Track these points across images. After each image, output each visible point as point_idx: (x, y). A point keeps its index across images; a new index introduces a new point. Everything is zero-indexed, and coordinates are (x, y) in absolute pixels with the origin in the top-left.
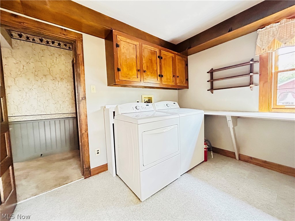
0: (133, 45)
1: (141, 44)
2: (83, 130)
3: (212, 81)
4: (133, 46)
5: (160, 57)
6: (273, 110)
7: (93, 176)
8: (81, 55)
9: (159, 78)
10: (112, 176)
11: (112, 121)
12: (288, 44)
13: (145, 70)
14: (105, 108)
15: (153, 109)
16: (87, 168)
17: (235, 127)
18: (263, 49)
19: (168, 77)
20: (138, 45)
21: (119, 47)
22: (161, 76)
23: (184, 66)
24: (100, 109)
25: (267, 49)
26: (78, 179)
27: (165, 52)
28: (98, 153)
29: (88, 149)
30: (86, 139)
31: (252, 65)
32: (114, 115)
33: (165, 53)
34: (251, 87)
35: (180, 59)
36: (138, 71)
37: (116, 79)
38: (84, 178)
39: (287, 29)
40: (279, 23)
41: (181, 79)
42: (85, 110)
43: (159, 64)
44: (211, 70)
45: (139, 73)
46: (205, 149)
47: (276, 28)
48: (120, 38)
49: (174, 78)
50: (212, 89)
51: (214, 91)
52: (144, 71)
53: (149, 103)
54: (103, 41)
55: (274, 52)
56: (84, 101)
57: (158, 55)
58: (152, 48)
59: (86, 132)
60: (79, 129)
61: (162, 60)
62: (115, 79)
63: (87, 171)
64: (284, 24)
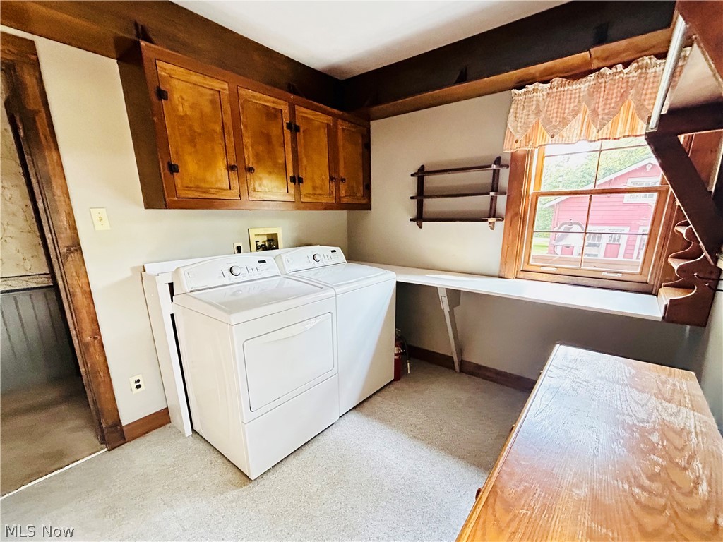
0: (211, 92)
1: (234, 87)
2: (84, 335)
3: (420, 198)
4: (212, 95)
5: (294, 128)
6: (522, 275)
7: (132, 442)
8: (43, 114)
9: (291, 185)
10: (183, 435)
11: (168, 308)
12: (557, 139)
13: (250, 166)
14: (144, 271)
15: (277, 272)
16: (110, 427)
17: (455, 309)
18: (517, 142)
19: (318, 182)
20: (227, 92)
21: (166, 99)
22: (297, 180)
23: (360, 149)
24: (129, 274)
25: (523, 142)
26: (90, 455)
27: (305, 110)
28: (139, 387)
29: (107, 379)
30: (98, 358)
31: (497, 171)
32: (172, 294)
33: (306, 113)
34: (490, 223)
35: (350, 131)
36: (231, 168)
37: (166, 196)
38: (106, 450)
39: (559, 103)
40: (549, 85)
41: (352, 187)
42: (84, 281)
43: (292, 146)
44: (419, 170)
45: (234, 175)
46: (396, 355)
47: (543, 95)
48: (165, 68)
49: (333, 184)
50: (420, 218)
51: (423, 223)
52: (250, 170)
53: (269, 249)
54: (113, 64)
55: (536, 150)
56: (75, 256)
57: (286, 120)
58: (268, 101)
59: (95, 338)
60: (73, 333)
61: (300, 136)
62: (164, 195)
63: (113, 432)
64: (557, 89)
